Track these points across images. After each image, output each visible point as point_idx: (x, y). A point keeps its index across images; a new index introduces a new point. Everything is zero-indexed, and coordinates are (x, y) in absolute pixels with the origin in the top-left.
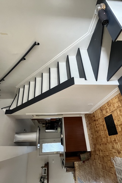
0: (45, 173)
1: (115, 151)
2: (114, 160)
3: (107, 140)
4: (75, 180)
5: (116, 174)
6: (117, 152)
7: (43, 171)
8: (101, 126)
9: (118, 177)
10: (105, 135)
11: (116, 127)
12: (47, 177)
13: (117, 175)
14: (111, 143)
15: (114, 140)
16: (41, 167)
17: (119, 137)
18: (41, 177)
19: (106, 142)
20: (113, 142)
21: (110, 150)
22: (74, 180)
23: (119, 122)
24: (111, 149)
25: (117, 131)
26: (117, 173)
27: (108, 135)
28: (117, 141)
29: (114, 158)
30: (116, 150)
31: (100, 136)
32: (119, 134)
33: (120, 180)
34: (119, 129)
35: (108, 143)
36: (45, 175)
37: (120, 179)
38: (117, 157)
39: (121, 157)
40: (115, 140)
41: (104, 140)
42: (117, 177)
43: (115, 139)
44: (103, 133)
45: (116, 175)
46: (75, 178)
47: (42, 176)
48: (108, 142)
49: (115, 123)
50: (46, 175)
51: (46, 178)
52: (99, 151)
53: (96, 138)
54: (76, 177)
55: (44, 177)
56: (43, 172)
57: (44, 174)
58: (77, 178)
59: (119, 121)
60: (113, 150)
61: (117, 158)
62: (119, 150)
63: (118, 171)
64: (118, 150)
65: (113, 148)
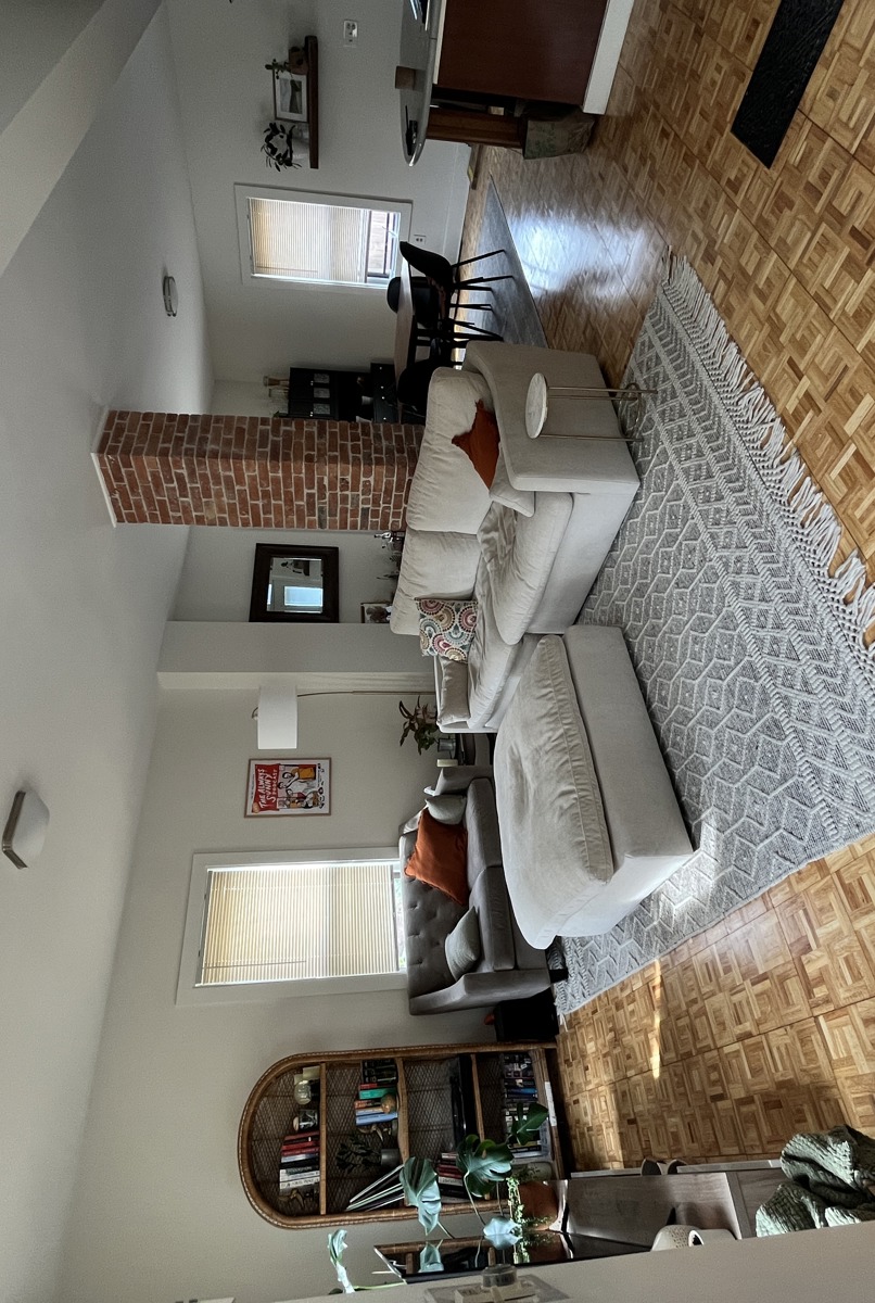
0: (294, 108)
1: (701, 235)
2: (674, 265)
3: (709, 147)
4: (474, 186)
5: (647, 317)
6: (703, 247)
7: (283, 95)
8: (738, 11)
9: (646, 332)
10: (718, 104)
11: (798, 118)
12: (306, 135)
13: (647, 323)
14: (711, 179)
15: (732, 178)
16: (268, 67)
17: (763, 190)
18: (273, 126)
19: (695, 151)
20: (723, 182)
21: (685, 210)
22: (468, 184)
23: (830, 103)
24: (691, 210)
25: (780, 150)
26: (650, 318)
27: (730, 117)
28: (738, 201)
29: (675, 258)
30: (708, 235)
31: (696, 76)
32: (775, 175)
33: (643, 344)
34: (796, 143)
35: (703, 164)
36: (295, 117)
37: (647, 344)
38: (691, 265)
39: (700, 280)
40: (734, 186)
41: (699, 126)
42: (643, 328)
43: (741, 183)
44: (719, 78)
45: (643, 318)
46: (476, 175)
47: (276, 118)
48: (703, 157)
49: (811, 89)
50: (302, 117)
51: (301, 140)
52: (643, 160)
53: (670, 62)
54: (481, 175)
55: (287, 130)
56: (283, 100)
57: (291, 110)
58: (484, 181)
59: (835, 100)
60: (695, 217)
61: (687, 266)
62: (716, 248)
63: (656, 313)
64: (715, 242)
65: (704, 212)
